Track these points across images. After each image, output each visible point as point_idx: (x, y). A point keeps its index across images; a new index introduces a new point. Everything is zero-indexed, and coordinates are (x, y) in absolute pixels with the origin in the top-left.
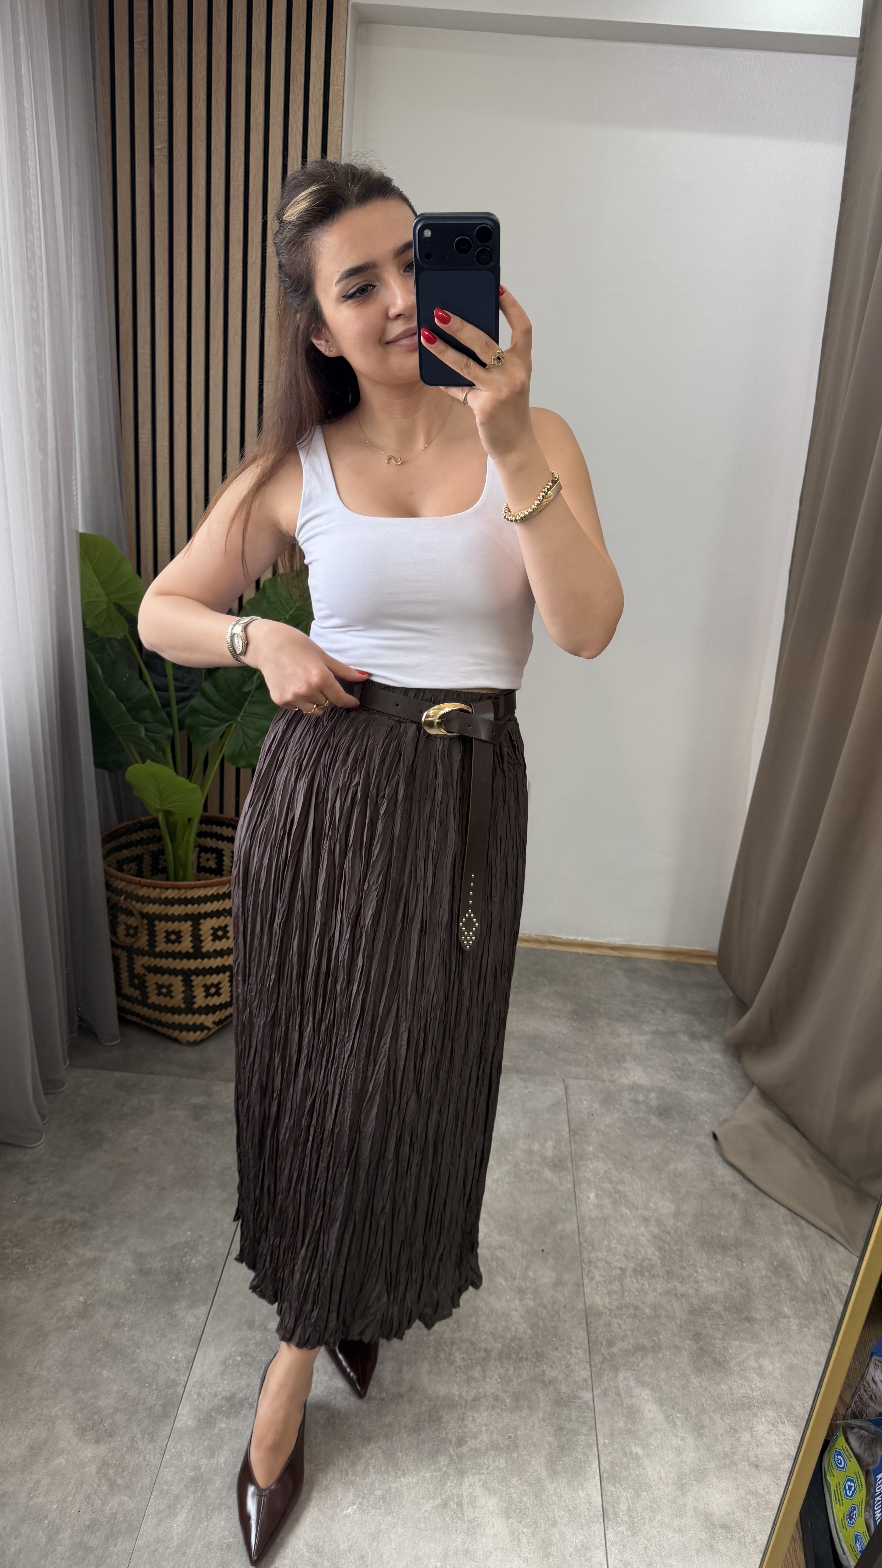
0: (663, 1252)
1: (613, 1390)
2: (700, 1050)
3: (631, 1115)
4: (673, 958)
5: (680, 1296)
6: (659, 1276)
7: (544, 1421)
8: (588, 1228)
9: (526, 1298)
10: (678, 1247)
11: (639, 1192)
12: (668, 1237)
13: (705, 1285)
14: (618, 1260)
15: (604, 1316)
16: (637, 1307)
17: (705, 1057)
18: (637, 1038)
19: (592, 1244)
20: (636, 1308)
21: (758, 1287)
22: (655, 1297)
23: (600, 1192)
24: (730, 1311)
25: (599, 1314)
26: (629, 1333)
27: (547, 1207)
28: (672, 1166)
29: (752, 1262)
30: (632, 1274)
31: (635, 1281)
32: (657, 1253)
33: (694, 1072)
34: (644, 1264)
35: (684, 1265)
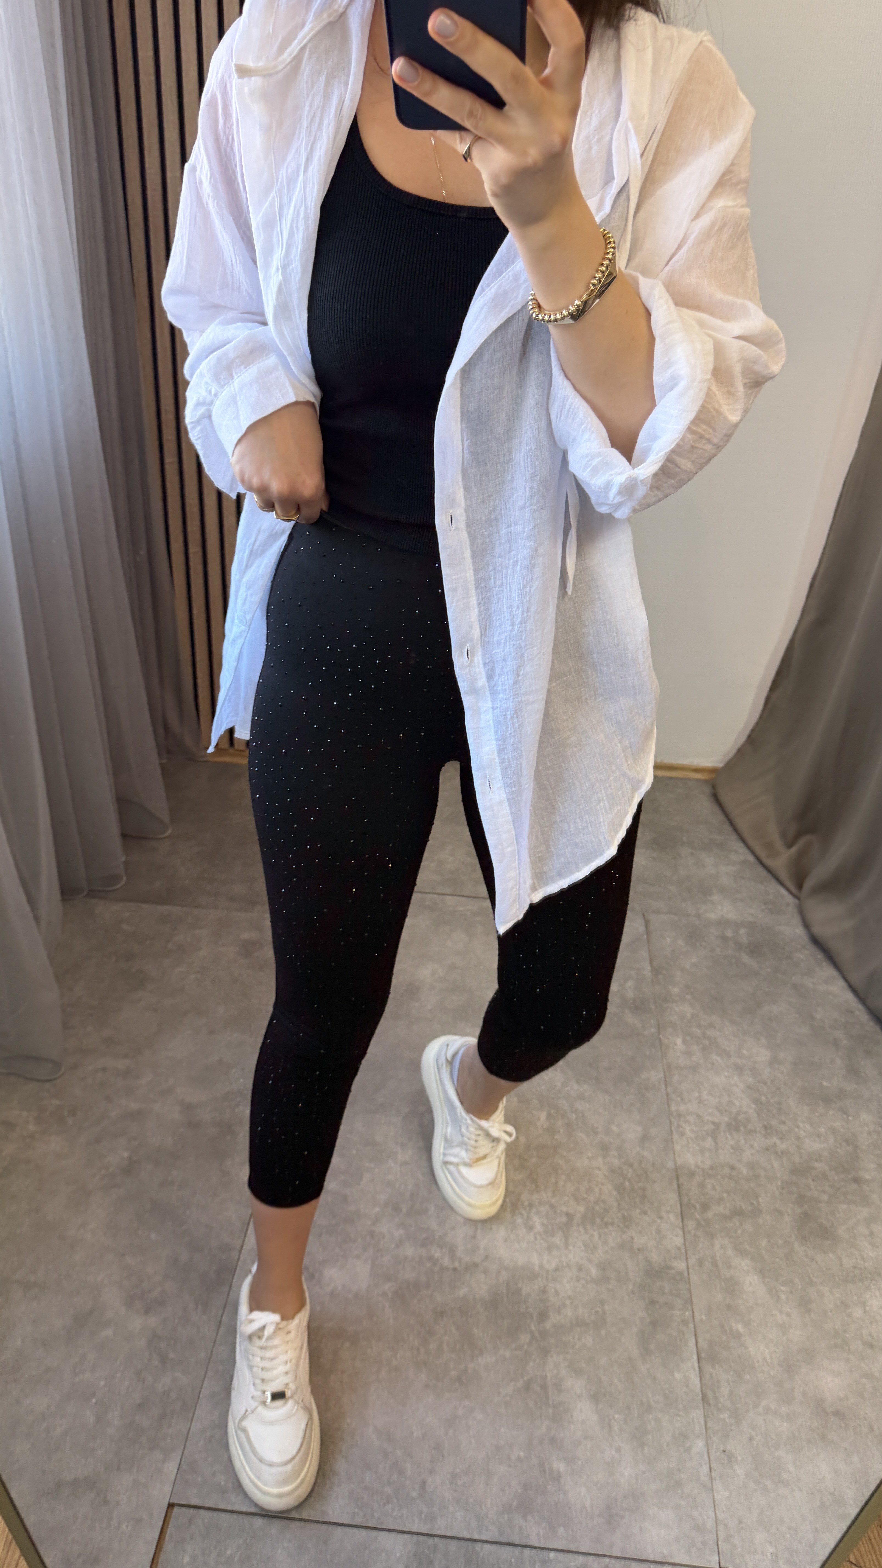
0: (759, 1105)
1: (710, 1260)
3: (719, 953)
5: (780, 1153)
6: (755, 1132)
7: (633, 1293)
8: (675, 1078)
9: (609, 1156)
10: (776, 1099)
11: (731, 1037)
12: (765, 1087)
14: (710, 1114)
15: (697, 1176)
16: (733, 1166)
18: (724, 868)
19: (680, 1095)
21: (867, 1143)
22: (752, 1154)
23: (687, 1038)
24: (836, 1171)
25: (691, 1174)
26: (725, 1195)
28: (766, 1009)
29: (858, 1116)
30: (726, 1129)
31: (729, 1137)
32: (753, 1106)
33: (788, 904)
34: (740, 1118)
35: (784, 1119)
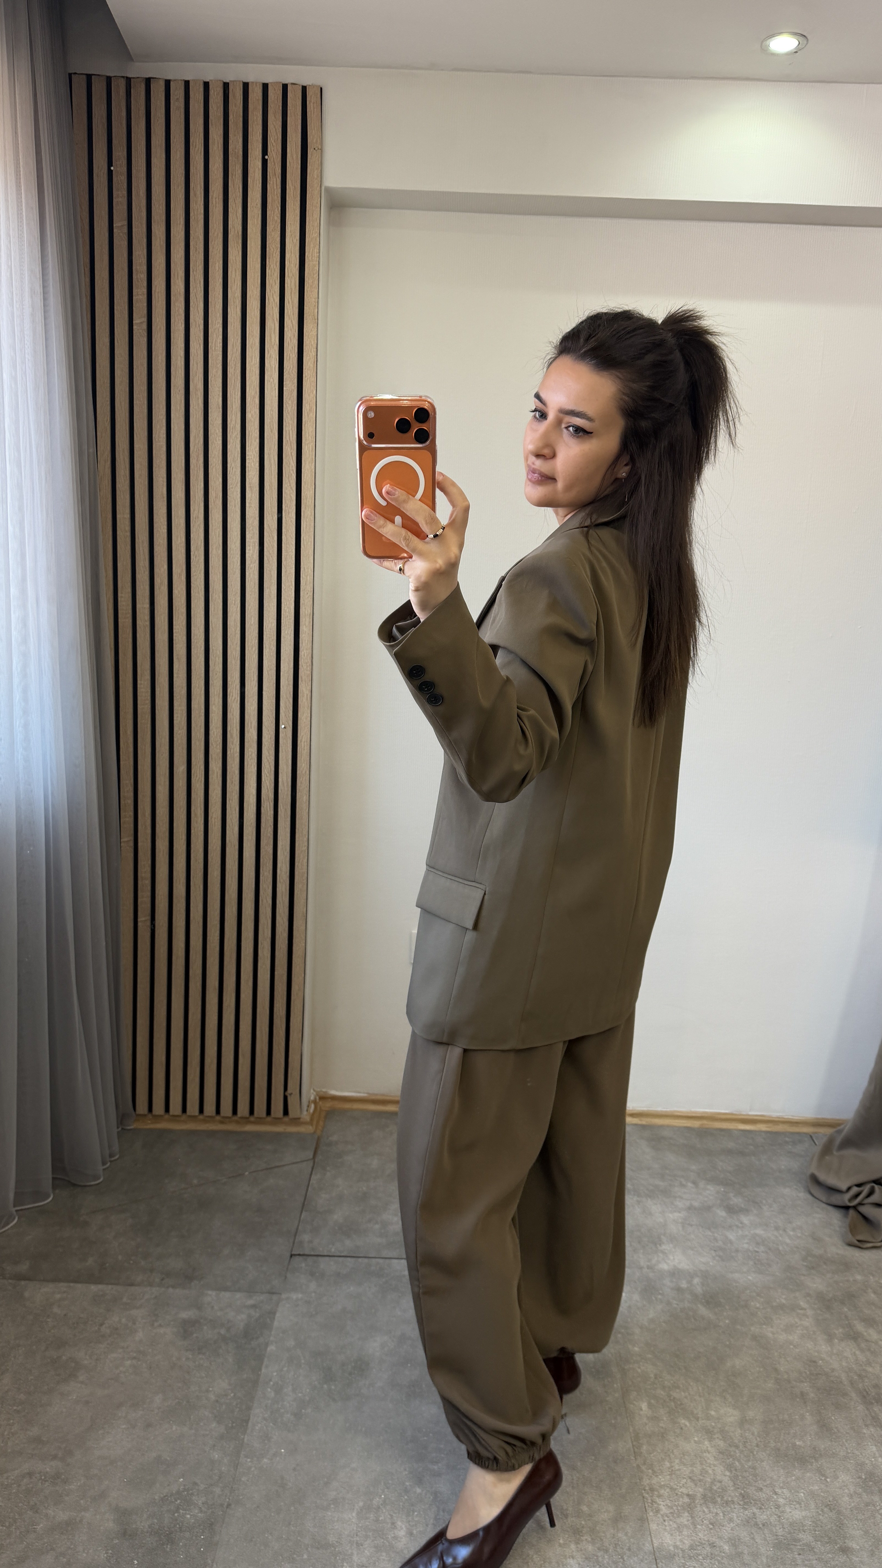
0: (734, 1472)
2: (740, 1225)
3: (676, 1306)
4: (696, 1124)
5: (761, 1526)
6: (733, 1502)
8: (644, 1448)
9: (582, 1541)
10: (750, 1463)
11: (697, 1398)
12: (737, 1451)
13: (788, 1510)
14: (683, 1484)
15: (677, 1559)
16: (713, 1543)
17: (747, 1233)
18: (671, 1215)
19: (651, 1467)
20: (713, 1545)
21: (850, 1507)
22: (732, 1530)
23: (653, 1401)
24: (821, 1542)
25: (671, 1557)
27: (594, 1423)
28: (729, 1364)
29: (836, 1477)
30: (702, 1502)
31: (706, 1510)
32: (728, 1473)
33: (737, 1251)
34: (715, 1488)
35: (761, 1486)
